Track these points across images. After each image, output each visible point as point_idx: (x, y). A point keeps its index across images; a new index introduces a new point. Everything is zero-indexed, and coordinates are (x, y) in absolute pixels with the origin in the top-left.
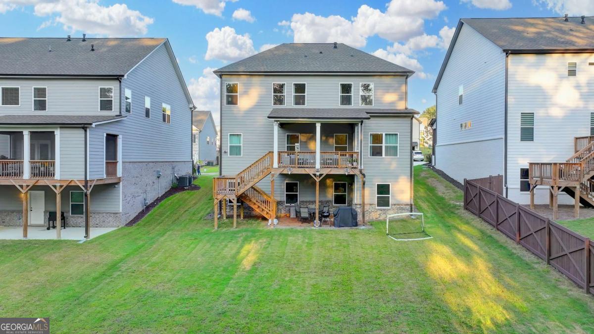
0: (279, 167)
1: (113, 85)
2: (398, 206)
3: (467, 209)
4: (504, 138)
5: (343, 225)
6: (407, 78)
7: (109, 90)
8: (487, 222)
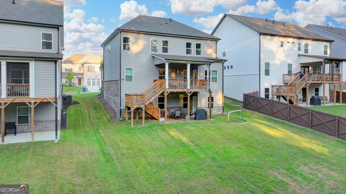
0: (169, 88)
1: (53, 32)
2: (218, 108)
3: (245, 108)
4: (259, 74)
5: (201, 119)
6: (217, 42)
7: (50, 35)
8: (263, 113)
